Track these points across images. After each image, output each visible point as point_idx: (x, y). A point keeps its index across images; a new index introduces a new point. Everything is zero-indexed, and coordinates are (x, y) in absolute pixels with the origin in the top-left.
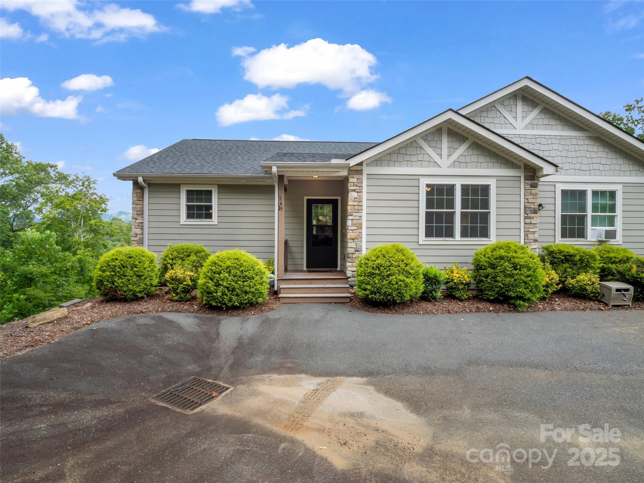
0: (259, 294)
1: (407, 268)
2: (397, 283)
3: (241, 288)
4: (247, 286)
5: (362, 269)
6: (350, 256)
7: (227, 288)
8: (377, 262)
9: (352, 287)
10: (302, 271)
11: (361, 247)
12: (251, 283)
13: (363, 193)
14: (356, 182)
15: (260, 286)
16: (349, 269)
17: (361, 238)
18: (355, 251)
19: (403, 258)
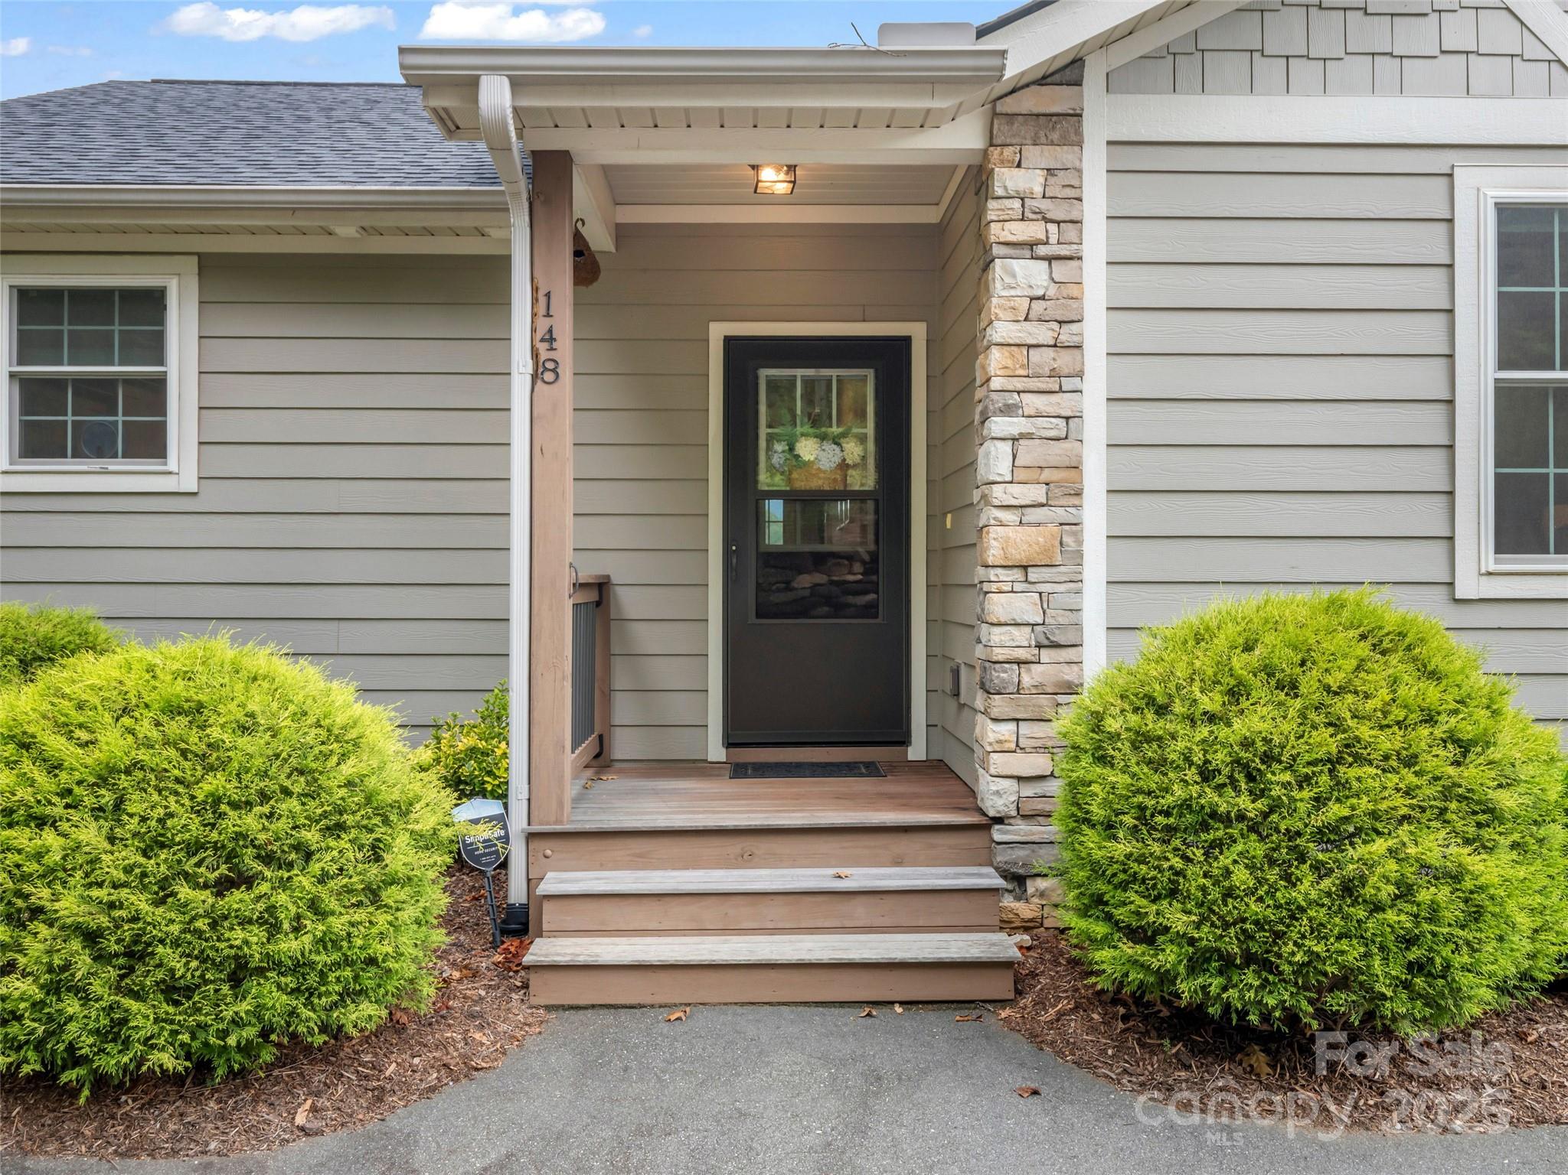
0: (348, 973)
1: (1472, 774)
2: (1405, 891)
3: (199, 933)
4: (245, 922)
5: (1115, 777)
6: (1005, 675)
7: (91, 937)
8: (1240, 727)
9: (1018, 880)
10: (695, 767)
11: (1072, 617)
12: (282, 898)
13: (1086, 263)
14: (1038, 190)
15: (360, 915)
16: (999, 762)
17: (1078, 557)
18: (1039, 646)
19: (1433, 693)
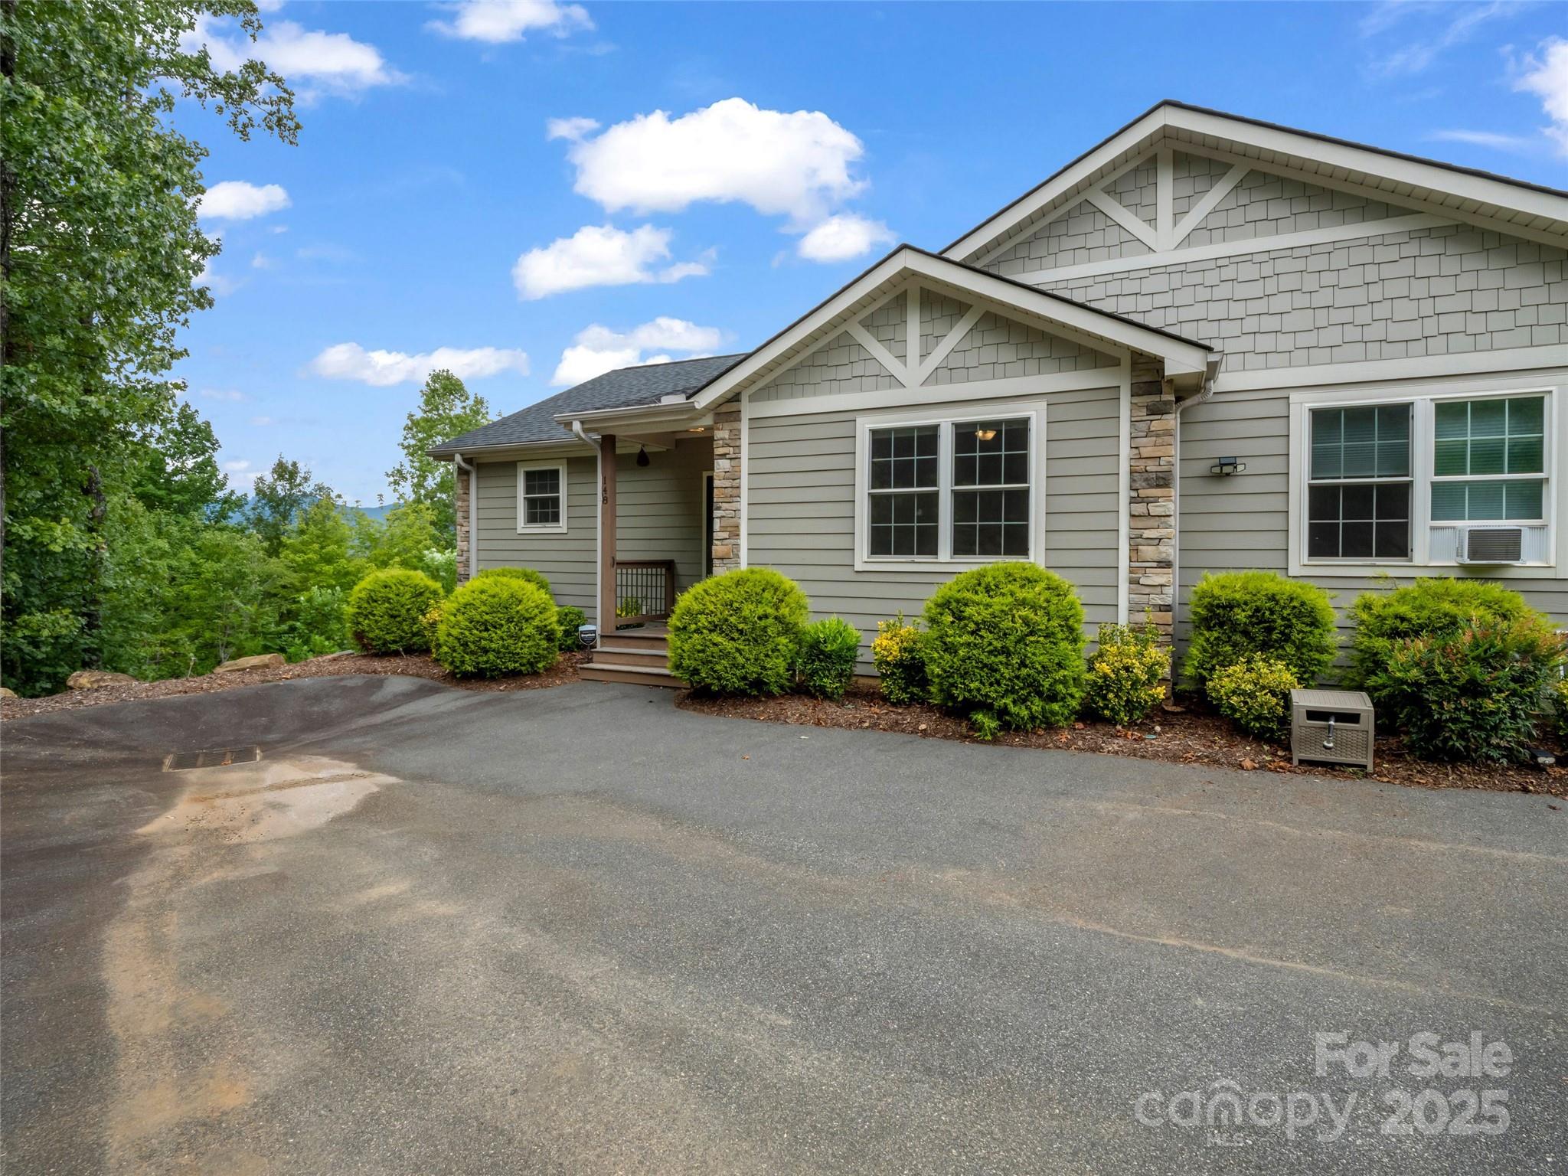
13: (742, 460)
14: (727, 437)
17: (738, 556)
